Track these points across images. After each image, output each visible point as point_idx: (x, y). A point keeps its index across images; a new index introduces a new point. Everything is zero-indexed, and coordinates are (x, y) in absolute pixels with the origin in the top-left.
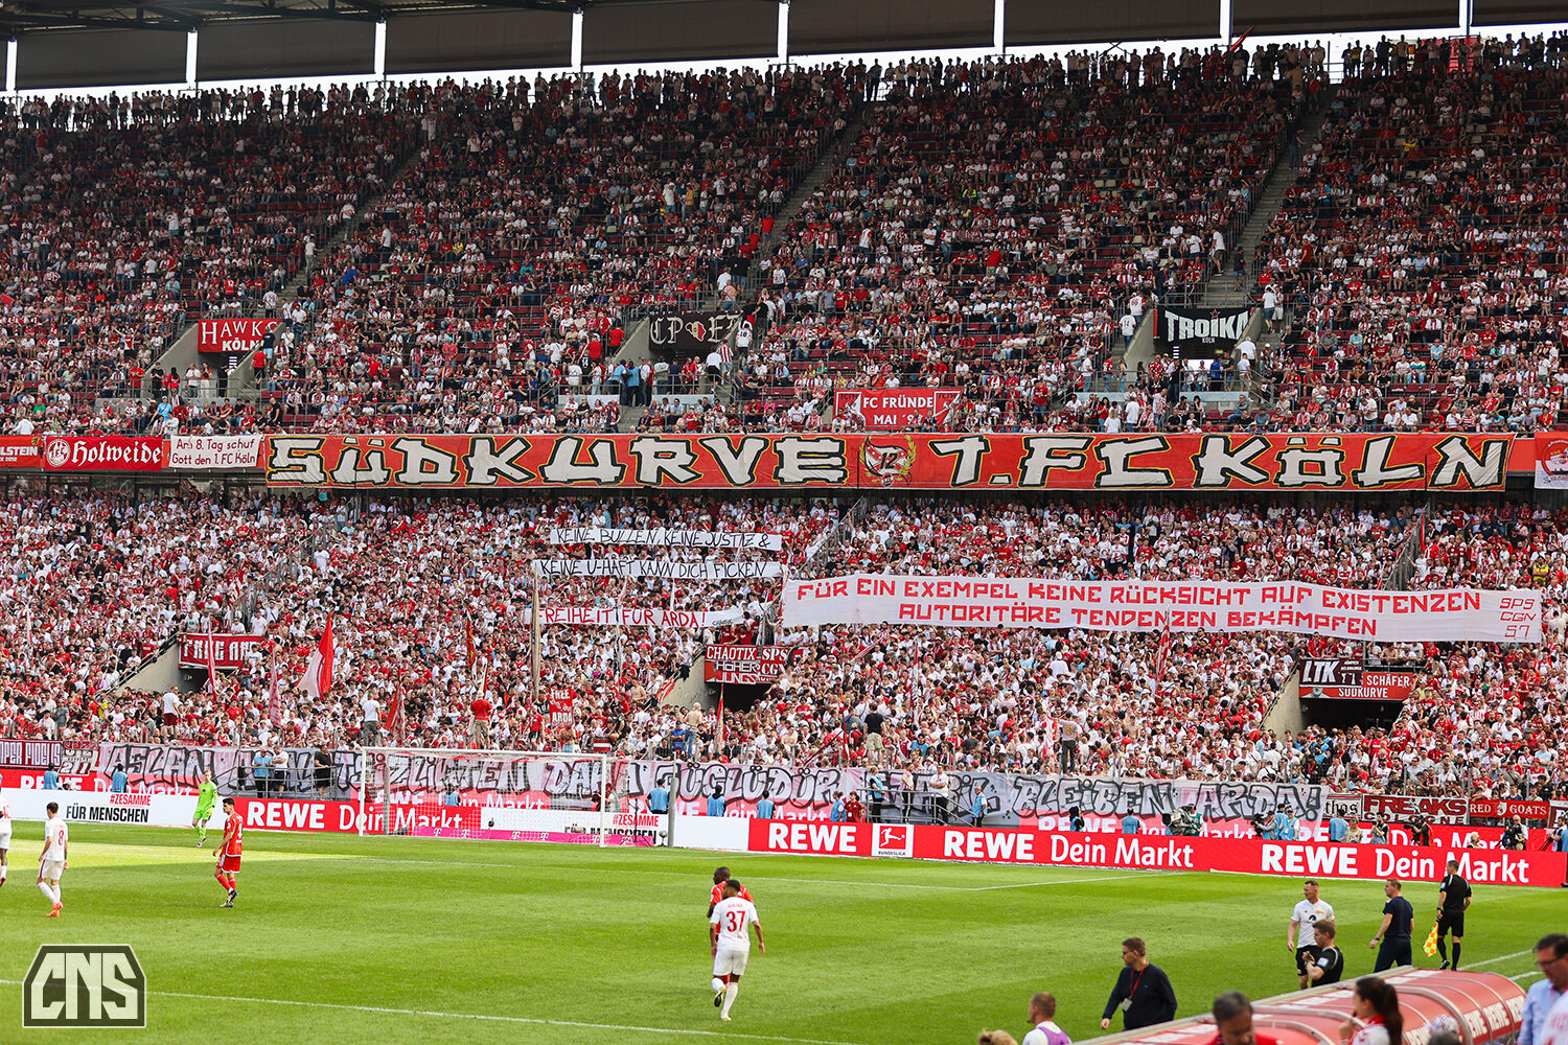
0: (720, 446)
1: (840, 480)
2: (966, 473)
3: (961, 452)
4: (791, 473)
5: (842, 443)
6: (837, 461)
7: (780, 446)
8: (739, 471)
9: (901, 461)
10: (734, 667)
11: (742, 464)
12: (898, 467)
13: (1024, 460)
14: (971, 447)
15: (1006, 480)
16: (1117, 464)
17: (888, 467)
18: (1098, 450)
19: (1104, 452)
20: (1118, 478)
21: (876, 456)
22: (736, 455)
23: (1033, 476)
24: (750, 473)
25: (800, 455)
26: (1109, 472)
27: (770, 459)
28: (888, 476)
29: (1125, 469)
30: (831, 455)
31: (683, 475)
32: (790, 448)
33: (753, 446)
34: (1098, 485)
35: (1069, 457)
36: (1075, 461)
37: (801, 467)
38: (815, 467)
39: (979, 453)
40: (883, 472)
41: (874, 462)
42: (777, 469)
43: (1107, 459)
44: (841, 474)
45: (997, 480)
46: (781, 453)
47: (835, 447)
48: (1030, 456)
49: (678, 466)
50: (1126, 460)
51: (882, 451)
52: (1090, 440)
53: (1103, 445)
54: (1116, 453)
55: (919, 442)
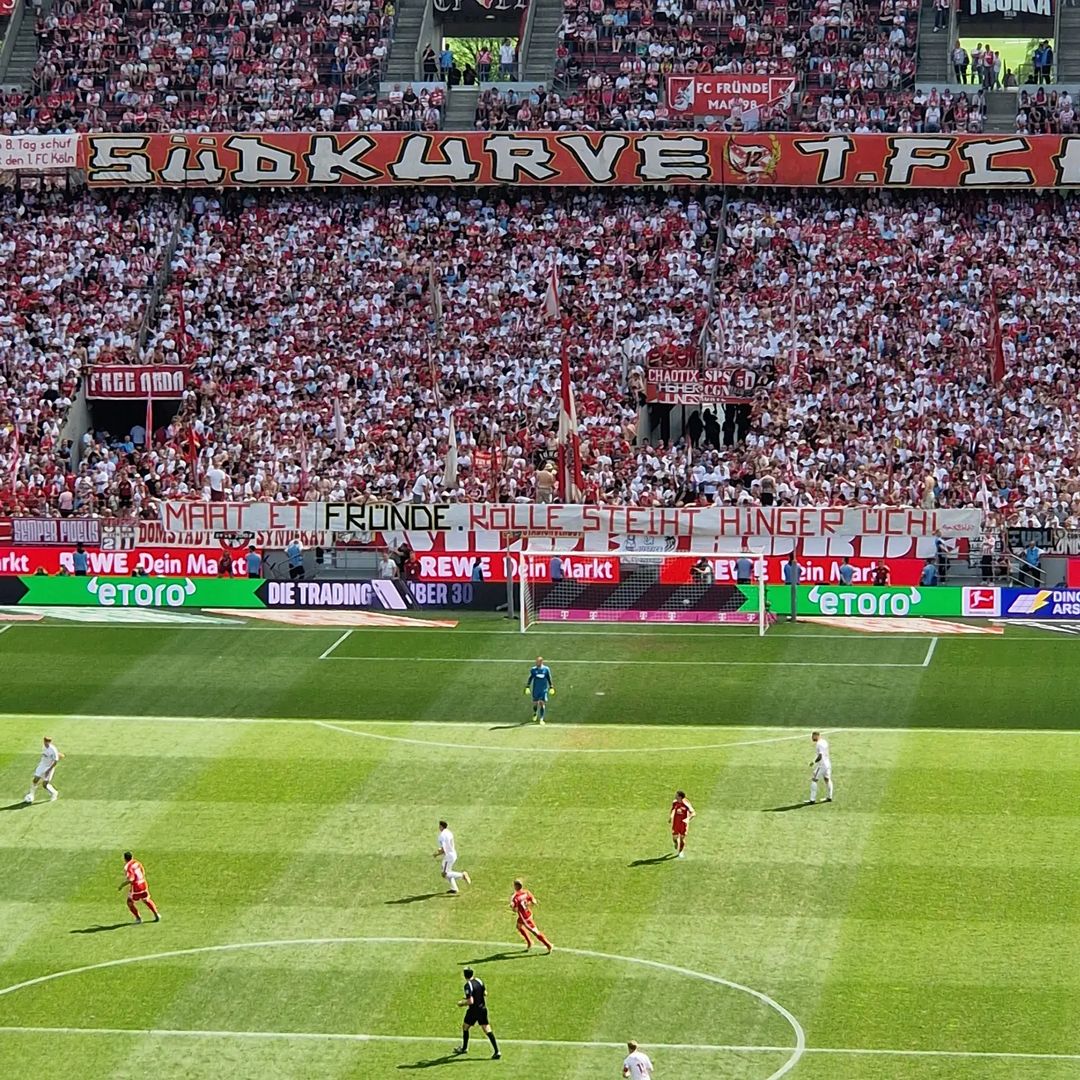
0: (578, 144)
1: (704, 178)
2: (832, 170)
3: (826, 151)
4: (654, 169)
5: (705, 142)
6: (700, 159)
7: (641, 145)
8: (599, 167)
9: (766, 160)
10: (677, 389)
11: (603, 161)
12: (763, 165)
13: (889, 159)
14: (836, 147)
15: (871, 177)
16: (980, 164)
17: (753, 165)
18: (961, 150)
19: (968, 152)
20: (981, 177)
21: (741, 154)
22: (596, 153)
23: (899, 174)
24: (611, 170)
25: (662, 153)
26: (972, 171)
27: (631, 157)
28: (753, 173)
29: (988, 168)
30: (694, 153)
31: (542, 173)
32: (652, 146)
33: (612, 145)
34: (963, 183)
35: (933, 156)
36: (939, 161)
37: (664, 165)
38: (678, 165)
39: (845, 152)
40: (749, 169)
41: (739, 160)
42: (639, 167)
43: (970, 159)
44: (705, 171)
45: (862, 178)
46: (642, 152)
47: (699, 146)
48: (895, 155)
49: (536, 162)
50: (989, 160)
51: (746, 150)
52: (953, 141)
53: (966, 146)
54: (979, 153)
55: (784, 142)
